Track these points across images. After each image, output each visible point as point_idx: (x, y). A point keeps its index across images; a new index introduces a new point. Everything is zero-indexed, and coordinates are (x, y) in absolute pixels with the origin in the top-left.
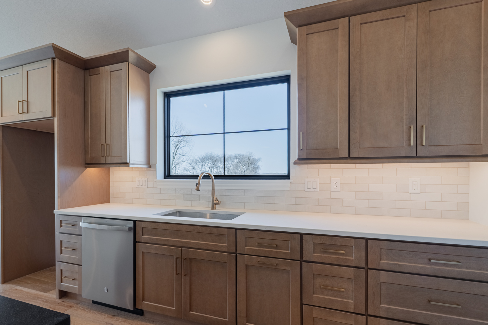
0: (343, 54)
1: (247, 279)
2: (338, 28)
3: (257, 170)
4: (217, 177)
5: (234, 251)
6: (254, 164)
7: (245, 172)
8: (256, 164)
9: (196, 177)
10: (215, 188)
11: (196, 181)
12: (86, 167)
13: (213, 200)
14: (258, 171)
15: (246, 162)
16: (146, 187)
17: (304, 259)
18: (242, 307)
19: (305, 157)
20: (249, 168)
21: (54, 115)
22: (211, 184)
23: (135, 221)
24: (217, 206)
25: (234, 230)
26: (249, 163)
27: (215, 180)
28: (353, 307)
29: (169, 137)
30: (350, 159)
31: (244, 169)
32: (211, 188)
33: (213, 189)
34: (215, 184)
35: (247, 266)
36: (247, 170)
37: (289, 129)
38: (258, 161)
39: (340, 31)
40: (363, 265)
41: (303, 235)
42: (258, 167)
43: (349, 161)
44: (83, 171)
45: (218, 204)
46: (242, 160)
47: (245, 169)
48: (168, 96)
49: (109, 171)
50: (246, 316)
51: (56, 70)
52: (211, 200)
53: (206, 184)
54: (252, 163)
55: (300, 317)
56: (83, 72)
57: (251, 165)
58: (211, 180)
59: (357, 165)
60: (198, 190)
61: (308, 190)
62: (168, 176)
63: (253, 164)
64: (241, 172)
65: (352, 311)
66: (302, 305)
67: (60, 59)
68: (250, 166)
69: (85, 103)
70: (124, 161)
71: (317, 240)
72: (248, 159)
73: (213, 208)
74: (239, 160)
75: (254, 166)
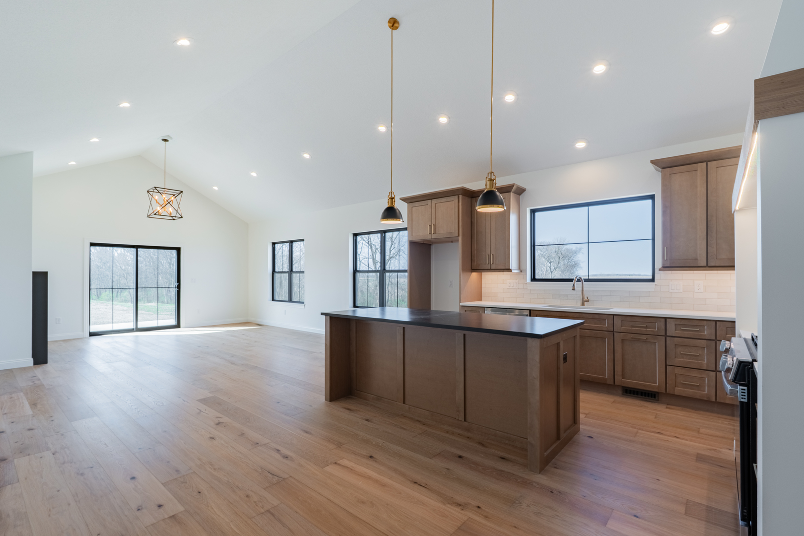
0: (701, 189)
1: (622, 349)
2: (697, 170)
3: (575, 269)
4: (586, 280)
5: (613, 330)
6: (569, 259)
7: (552, 272)
8: (572, 258)
9: (571, 280)
10: (585, 289)
11: (572, 283)
12: (472, 272)
13: (583, 298)
14: (577, 271)
15: (554, 255)
16: (517, 288)
17: (668, 335)
18: (618, 368)
19: (669, 265)
20: (559, 265)
21: (459, 236)
22: (581, 286)
23: (530, 310)
24: (586, 303)
25: (612, 316)
26: (559, 258)
27: (584, 283)
28: (706, 366)
29: (534, 246)
30: (708, 267)
31: (550, 267)
32: (581, 289)
33: (583, 290)
34: (584, 286)
35: (623, 340)
36: (555, 269)
37: (653, 239)
38: (576, 253)
39: (698, 173)
40: (714, 338)
41: (667, 319)
42: (576, 264)
43: (707, 268)
44: (471, 275)
45: (588, 301)
46: (546, 252)
47: (553, 268)
48: (533, 212)
49: (482, 275)
50: (622, 375)
51: (460, 204)
52: (580, 298)
53: (578, 285)
54: (564, 257)
55: (664, 373)
56: (469, 199)
57: (564, 260)
58: (581, 283)
59: (719, 271)
60: (574, 290)
61: (671, 291)
62: (534, 279)
63: (567, 259)
64: (545, 272)
65: (705, 368)
66: (666, 366)
67: (462, 195)
68: (562, 263)
69: (472, 223)
70: (507, 268)
71: (678, 322)
72: (557, 250)
73: (583, 304)
74: (542, 253)
75: (568, 262)
